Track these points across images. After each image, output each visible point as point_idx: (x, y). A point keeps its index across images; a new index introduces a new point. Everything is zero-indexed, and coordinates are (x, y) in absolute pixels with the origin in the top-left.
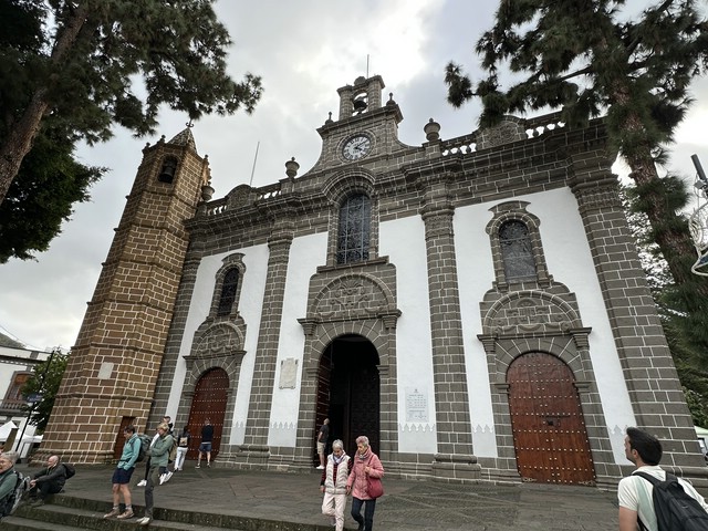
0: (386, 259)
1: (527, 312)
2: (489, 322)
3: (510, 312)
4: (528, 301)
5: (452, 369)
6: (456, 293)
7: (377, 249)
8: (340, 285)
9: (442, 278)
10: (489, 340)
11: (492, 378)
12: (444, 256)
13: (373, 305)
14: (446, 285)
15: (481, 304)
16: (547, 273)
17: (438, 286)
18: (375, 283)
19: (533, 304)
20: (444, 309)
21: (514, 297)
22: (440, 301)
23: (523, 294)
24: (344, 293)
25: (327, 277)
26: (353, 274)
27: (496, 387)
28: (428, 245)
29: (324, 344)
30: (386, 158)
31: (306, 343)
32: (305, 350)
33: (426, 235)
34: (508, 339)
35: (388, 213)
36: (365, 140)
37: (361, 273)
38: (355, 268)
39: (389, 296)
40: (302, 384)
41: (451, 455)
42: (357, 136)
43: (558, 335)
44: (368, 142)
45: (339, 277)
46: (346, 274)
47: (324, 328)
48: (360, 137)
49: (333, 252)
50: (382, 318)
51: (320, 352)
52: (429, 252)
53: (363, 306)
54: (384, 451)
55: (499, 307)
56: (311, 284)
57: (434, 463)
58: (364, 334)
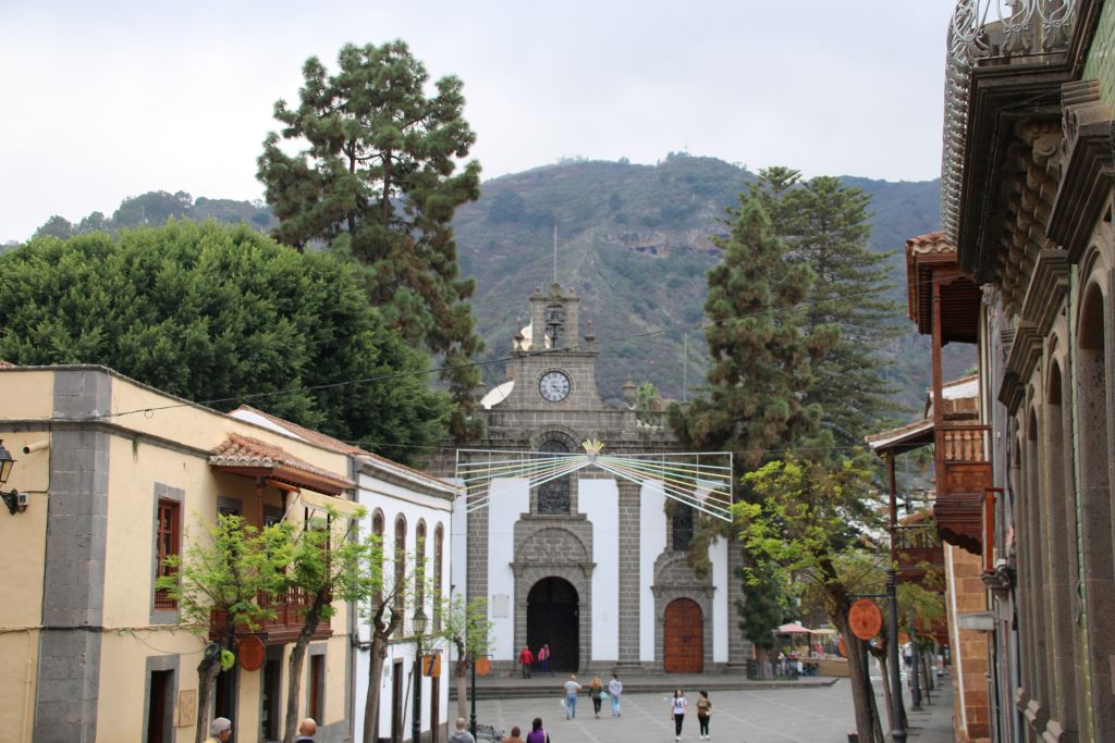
0: (584, 516)
1: (683, 571)
2: (659, 577)
3: (673, 571)
4: (685, 564)
5: (632, 607)
6: (638, 553)
7: (576, 505)
8: (543, 534)
9: (630, 541)
10: (658, 589)
11: (656, 614)
12: (633, 523)
13: (573, 554)
14: (633, 547)
15: (656, 564)
17: (626, 547)
18: (576, 537)
19: (687, 567)
20: (629, 565)
21: (677, 561)
22: (627, 559)
23: (682, 560)
24: (548, 542)
25: (530, 524)
26: (556, 525)
27: (658, 620)
28: (621, 511)
29: (532, 583)
30: (587, 412)
31: (516, 582)
32: (516, 588)
33: (620, 501)
34: (670, 589)
35: (587, 473)
36: (563, 378)
37: (563, 525)
38: (558, 520)
39: (588, 549)
40: (515, 614)
41: (629, 660)
42: (555, 372)
43: (698, 589)
44: (566, 383)
45: (543, 526)
46: (550, 525)
47: (531, 571)
48: (559, 375)
49: (536, 501)
50: (581, 566)
51: (528, 589)
52: (621, 517)
53: (565, 554)
54: (583, 660)
55: (666, 567)
56: (516, 529)
57: (616, 665)
58: (566, 578)
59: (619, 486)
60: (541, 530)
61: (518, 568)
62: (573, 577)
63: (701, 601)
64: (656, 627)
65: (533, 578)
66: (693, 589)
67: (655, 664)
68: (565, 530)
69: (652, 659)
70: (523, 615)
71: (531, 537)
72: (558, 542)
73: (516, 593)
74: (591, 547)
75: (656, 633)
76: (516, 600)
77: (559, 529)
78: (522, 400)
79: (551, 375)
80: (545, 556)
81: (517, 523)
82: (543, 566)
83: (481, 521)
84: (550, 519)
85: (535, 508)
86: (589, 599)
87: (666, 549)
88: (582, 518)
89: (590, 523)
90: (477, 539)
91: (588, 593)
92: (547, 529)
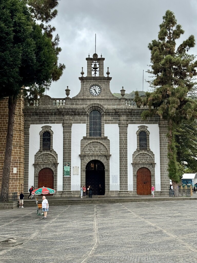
1: (143, 158)
2: (134, 160)
3: (140, 157)
4: (144, 155)
6: (127, 151)
7: (104, 134)
9: (123, 146)
10: (134, 164)
11: (134, 173)
12: (125, 140)
13: (102, 151)
14: (125, 149)
15: (133, 154)
16: (149, 148)
17: (122, 148)
19: (145, 156)
20: (123, 155)
21: (141, 154)
22: (122, 153)
23: (143, 153)
24: (93, 147)
25: (87, 141)
26: (96, 141)
27: (134, 176)
28: (120, 135)
29: (87, 162)
30: (107, 99)
31: (81, 162)
32: (81, 164)
33: (120, 132)
34: (138, 164)
35: (107, 122)
37: (99, 141)
38: (97, 139)
39: (108, 150)
40: (81, 174)
41: (123, 191)
42: (96, 85)
43: (149, 164)
44: (100, 89)
45: (91, 141)
46: (94, 141)
47: (87, 158)
48: (97, 86)
49: (89, 132)
50: (106, 156)
51: (86, 164)
52: (120, 138)
53: (99, 151)
54: (106, 190)
55: (137, 156)
56: (81, 142)
57: (119, 192)
58: (100, 160)
59: (119, 126)
60: (91, 143)
61: (82, 157)
62: (103, 160)
63: (150, 168)
64: (134, 178)
65: (87, 160)
66: (147, 164)
67: (134, 192)
68: (99, 143)
69: (132, 190)
70: (84, 174)
71: (87, 145)
72: (97, 147)
73: (81, 166)
75: (134, 180)
76: (81, 168)
77: (97, 142)
78: (83, 95)
79: (94, 86)
80: (92, 152)
81: (82, 140)
82: (92, 156)
84: (94, 139)
85: (88, 135)
86: (109, 168)
87: (137, 149)
88: (106, 138)
89: (109, 140)
90: (67, 146)
91: (108, 166)
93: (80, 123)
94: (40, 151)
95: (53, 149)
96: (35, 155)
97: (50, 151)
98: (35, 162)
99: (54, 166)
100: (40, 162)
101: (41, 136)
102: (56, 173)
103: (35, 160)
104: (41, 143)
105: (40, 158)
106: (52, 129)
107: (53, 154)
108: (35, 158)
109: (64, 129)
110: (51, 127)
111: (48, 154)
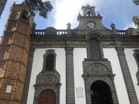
7: (104, 56)
12: (124, 61)
13: (105, 72)
14: (127, 69)
18: (105, 66)
24: (95, 68)
25: (88, 62)
26: (97, 62)
28: (119, 57)
29: (91, 83)
31: (85, 82)
32: (85, 85)
35: (105, 46)
36: (93, 23)
37: (100, 62)
38: (98, 60)
40: (86, 96)
44: (94, 24)
45: (93, 62)
47: (90, 78)
49: (89, 54)
51: (90, 85)
52: (119, 59)
53: (102, 72)
56: (83, 63)
58: (104, 81)
59: (116, 50)
60: (92, 64)
61: (85, 77)
62: (107, 81)
65: (91, 81)
68: (101, 64)
71: (89, 66)
72: (99, 68)
73: (85, 87)
74: (111, 69)
76: (86, 89)
77: (99, 63)
79: (90, 22)
80: (95, 73)
81: (83, 61)
82: (95, 76)
83: (71, 61)
84: (95, 60)
85: (89, 57)
86: (115, 89)
87: (138, 70)
88: (106, 60)
89: (109, 61)
90: (70, 67)
91: (114, 87)
92: (95, 63)
93: (81, 47)
94: (42, 72)
95: (56, 70)
96: (37, 76)
97: (53, 72)
98: (36, 83)
99: (56, 88)
100: (41, 83)
101: (44, 58)
102: (59, 96)
103: (37, 81)
104: (44, 64)
105: (42, 79)
106: (55, 52)
107: (55, 75)
108: (37, 79)
109: (66, 52)
110: (54, 50)
111: (51, 74)
